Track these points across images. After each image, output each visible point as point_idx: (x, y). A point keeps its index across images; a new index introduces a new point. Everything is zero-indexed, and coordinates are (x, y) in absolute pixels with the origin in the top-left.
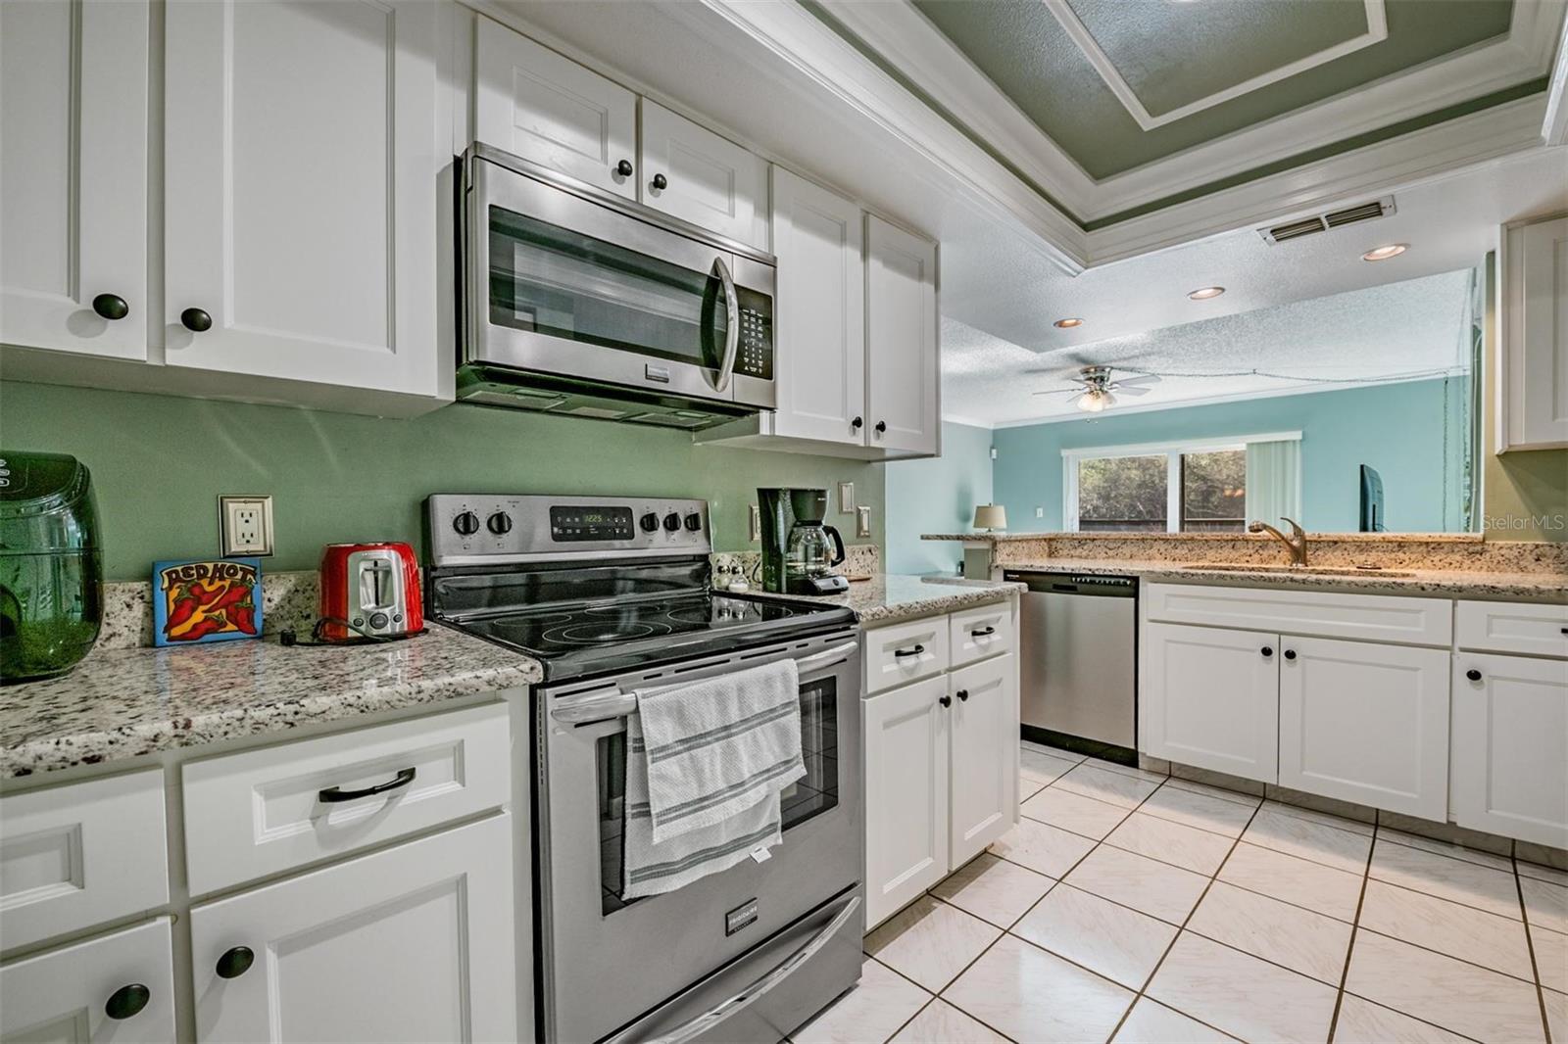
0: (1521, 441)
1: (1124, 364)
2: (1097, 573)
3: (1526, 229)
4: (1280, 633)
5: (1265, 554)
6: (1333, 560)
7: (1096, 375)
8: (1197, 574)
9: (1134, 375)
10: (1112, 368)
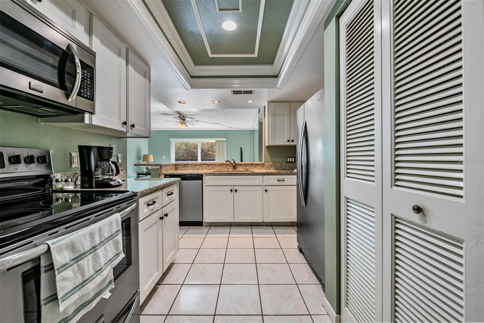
0: (270, 144)
1: (189, 116)
2: (192, 174)
3: (271, 103)
4: (234, 186)
5: (228, 167)
6: (240, 168)
7: (182, 118)
8: (217, 173)
9: (192, 120)
10: (187, 117)
